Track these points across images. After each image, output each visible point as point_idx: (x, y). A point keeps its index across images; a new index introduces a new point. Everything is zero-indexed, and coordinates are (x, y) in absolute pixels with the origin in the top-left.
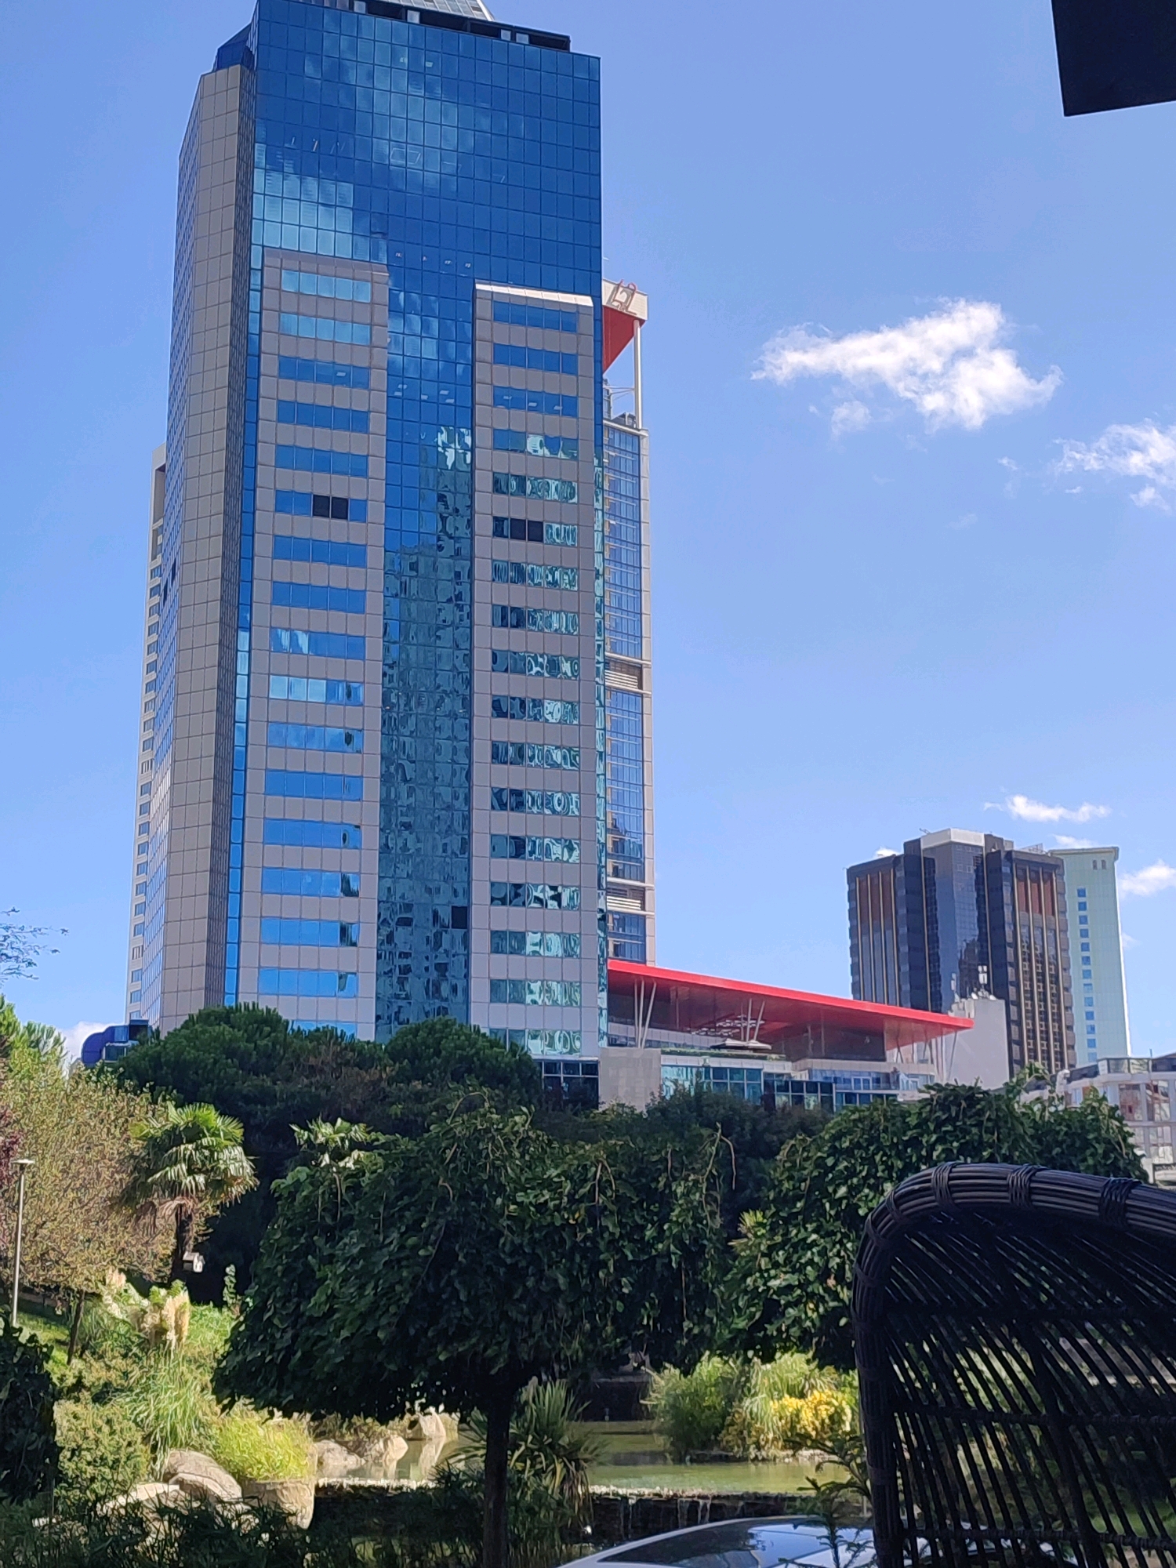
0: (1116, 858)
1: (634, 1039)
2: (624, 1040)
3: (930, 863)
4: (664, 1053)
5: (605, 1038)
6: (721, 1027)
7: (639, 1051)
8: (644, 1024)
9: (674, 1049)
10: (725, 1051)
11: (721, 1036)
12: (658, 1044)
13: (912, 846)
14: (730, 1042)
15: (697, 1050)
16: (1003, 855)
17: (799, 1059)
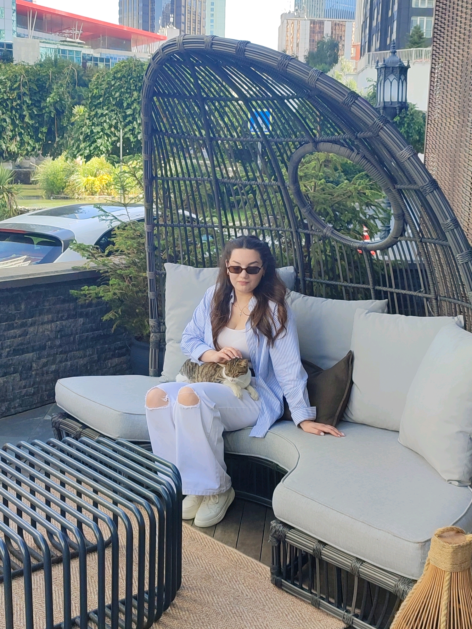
1: (28, 35)
2: (23, 36)
4: (40, 42)
5: (15, 33)
6: (65, 33)
7: (30, 40)
8: (32, 29)
9: (44, 40)
10: (66, 43)
11: (65, 37)
12: (38, 38)
14: (68, 39)
15: (54, 42)
17: (97, 48)
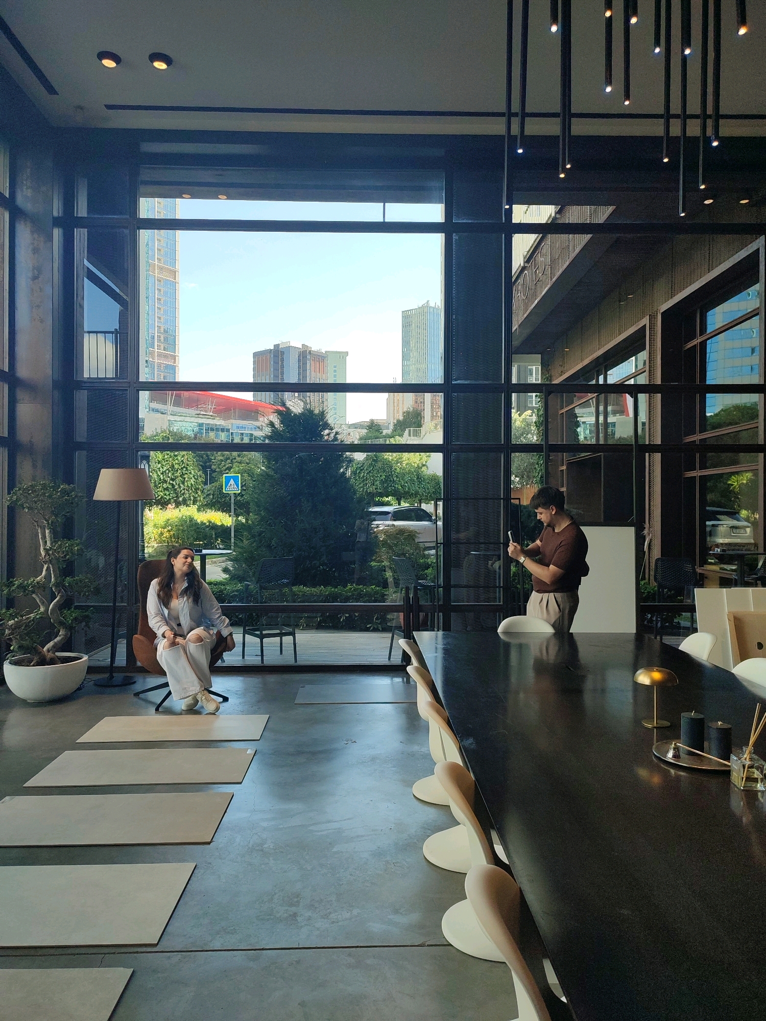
0: (347, 355)
3: (283, 353)
4: (177, 415)
6: (200, 407)
11: (199, 410)
13: (277, 346)
14: (202, 413)
16: (308, 352)
